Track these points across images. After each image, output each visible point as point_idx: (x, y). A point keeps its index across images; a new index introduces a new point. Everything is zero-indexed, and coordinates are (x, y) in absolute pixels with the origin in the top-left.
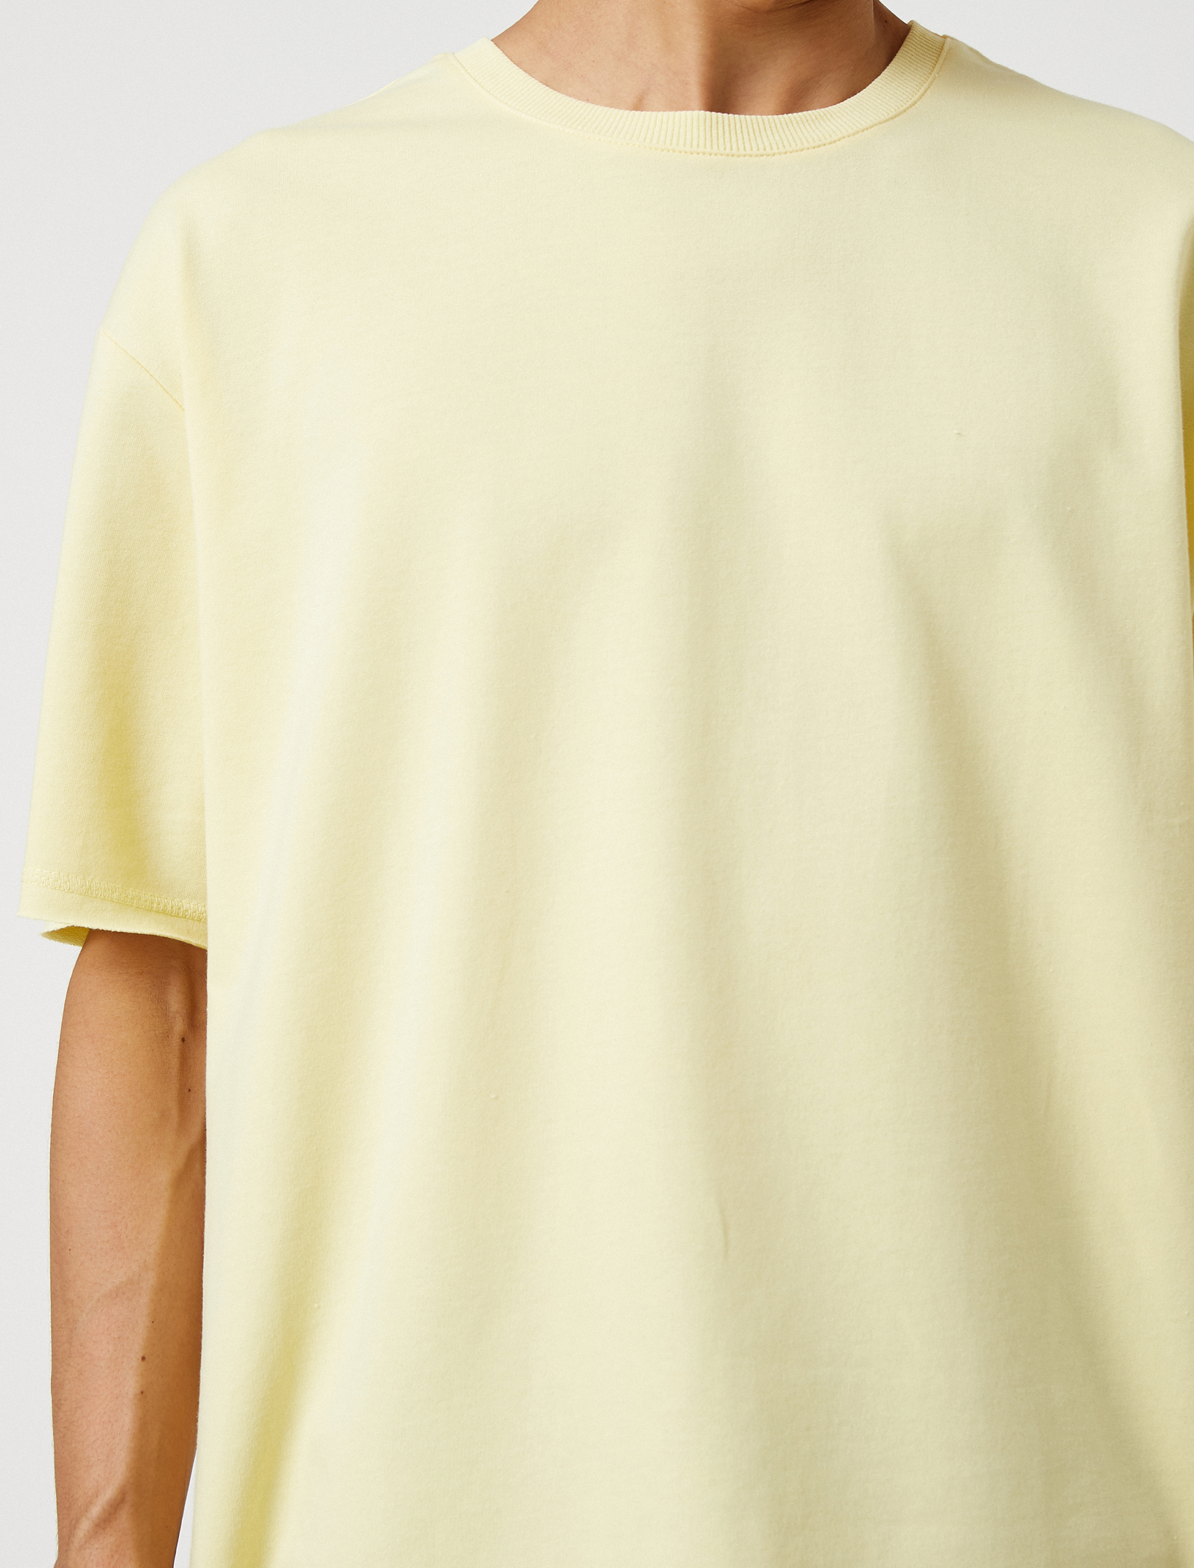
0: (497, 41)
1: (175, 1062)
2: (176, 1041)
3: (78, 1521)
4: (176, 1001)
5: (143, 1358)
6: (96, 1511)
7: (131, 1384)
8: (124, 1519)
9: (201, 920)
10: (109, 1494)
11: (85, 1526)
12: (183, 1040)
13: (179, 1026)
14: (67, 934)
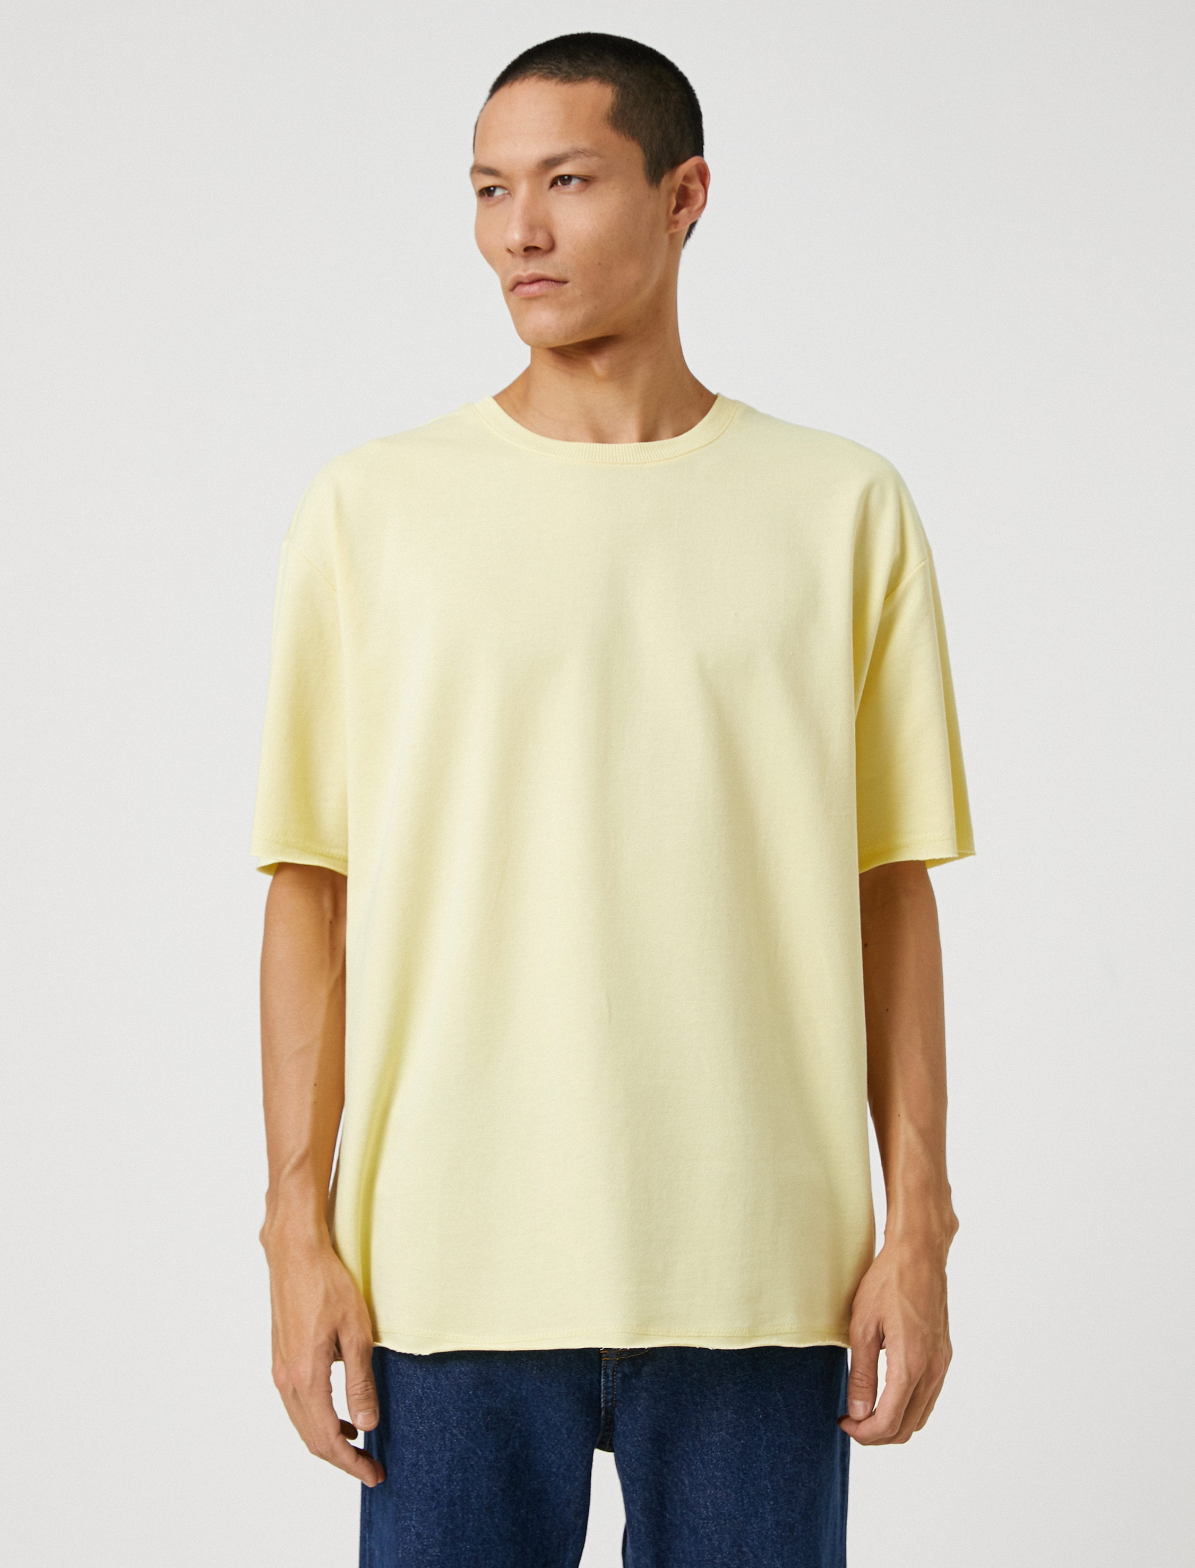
0: (496, 398)
1: (327, 934)
2: (327, 924)
3: (284, 1166)
4: (327, 903)
5: (315, 1085)
6: (293, 1160)
7: (309, 1098)
8: (308, 1166)
9: (345, 861)
10: (300, 1152)
11: (288, 1168)
12: (331, 923)
13: (329, 915)
14: (266, 869)
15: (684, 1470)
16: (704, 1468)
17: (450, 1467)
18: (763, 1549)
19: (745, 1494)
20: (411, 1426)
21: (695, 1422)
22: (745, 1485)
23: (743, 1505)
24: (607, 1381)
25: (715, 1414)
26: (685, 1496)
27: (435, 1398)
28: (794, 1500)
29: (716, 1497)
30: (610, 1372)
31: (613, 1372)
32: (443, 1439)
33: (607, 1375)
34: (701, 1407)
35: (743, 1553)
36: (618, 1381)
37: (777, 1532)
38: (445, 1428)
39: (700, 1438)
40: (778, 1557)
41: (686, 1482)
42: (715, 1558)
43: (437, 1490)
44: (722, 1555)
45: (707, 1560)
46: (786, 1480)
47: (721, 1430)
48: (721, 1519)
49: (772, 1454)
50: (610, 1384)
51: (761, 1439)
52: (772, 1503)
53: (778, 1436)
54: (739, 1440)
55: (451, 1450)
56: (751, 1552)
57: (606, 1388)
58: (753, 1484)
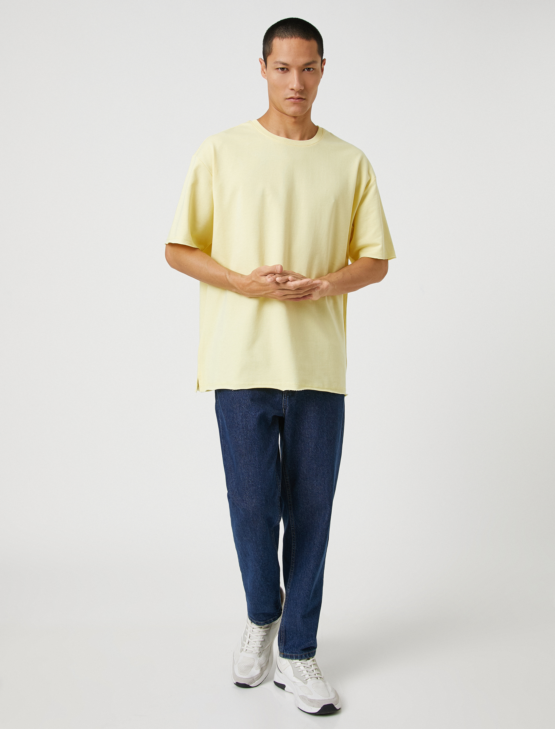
0: (258, 120)
15: (301, 424)
16: (308, 423)
17: (242, 417)
18: (323, 447)
19: (320, 431)
20: (231, 406)
21: (306, 410)
22: (320, 429)
23: (319, 434)
24: (284, 399)
25: (312, 408)
26: (301, 432)
27: (237, 396)
28: (332, 433)
29: (311, 432)
30: (285, 395)
31: (286, 395)
32: (240, 409)
33: (285, 396)
34: (309, 406)
35: (317, 448)
36: (287, 399)
37: (327, 442)
38: (240, 406)
39: (307, 415)
40: (327, 449)
41: (302, 428)
42: (309, 449)
43: (239, 424)
44: (311, 448)
45: (307, 450)
46: (330, 427)
47: (314, 413)
48: (312, 438)
49: (327, 420)
50: (285, 400)
51: (325, 415)
52: (326, 434)
53: (329, 415)
54: (319, 415)
55: (242, 412)
56: (320, 448)
57: (284, 401)
58: (322, 428)
